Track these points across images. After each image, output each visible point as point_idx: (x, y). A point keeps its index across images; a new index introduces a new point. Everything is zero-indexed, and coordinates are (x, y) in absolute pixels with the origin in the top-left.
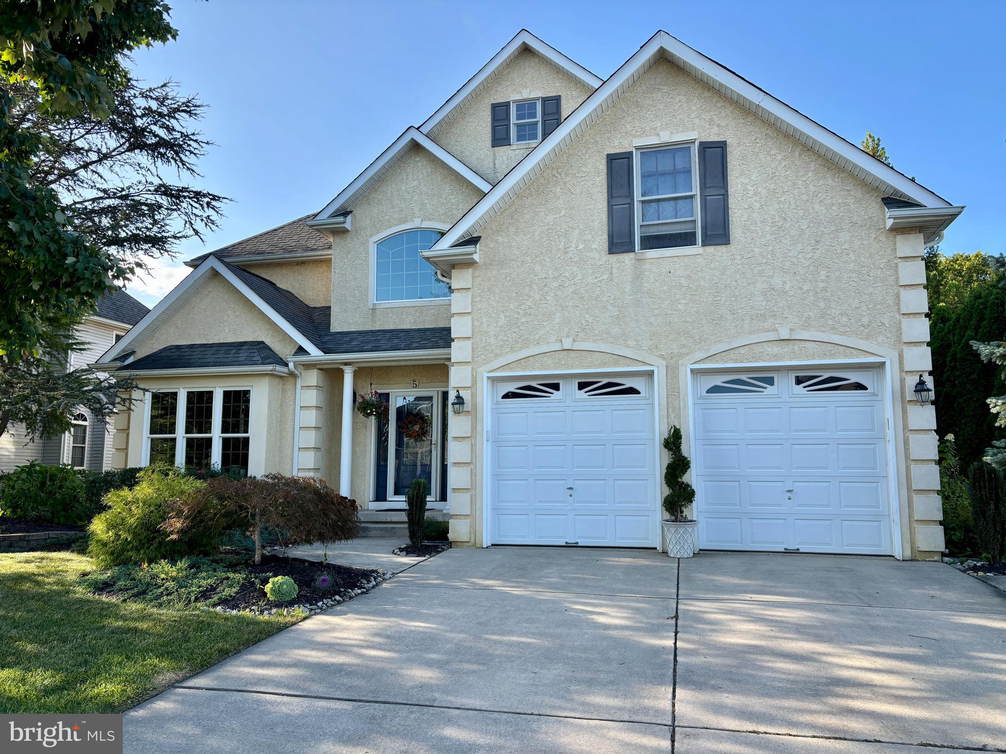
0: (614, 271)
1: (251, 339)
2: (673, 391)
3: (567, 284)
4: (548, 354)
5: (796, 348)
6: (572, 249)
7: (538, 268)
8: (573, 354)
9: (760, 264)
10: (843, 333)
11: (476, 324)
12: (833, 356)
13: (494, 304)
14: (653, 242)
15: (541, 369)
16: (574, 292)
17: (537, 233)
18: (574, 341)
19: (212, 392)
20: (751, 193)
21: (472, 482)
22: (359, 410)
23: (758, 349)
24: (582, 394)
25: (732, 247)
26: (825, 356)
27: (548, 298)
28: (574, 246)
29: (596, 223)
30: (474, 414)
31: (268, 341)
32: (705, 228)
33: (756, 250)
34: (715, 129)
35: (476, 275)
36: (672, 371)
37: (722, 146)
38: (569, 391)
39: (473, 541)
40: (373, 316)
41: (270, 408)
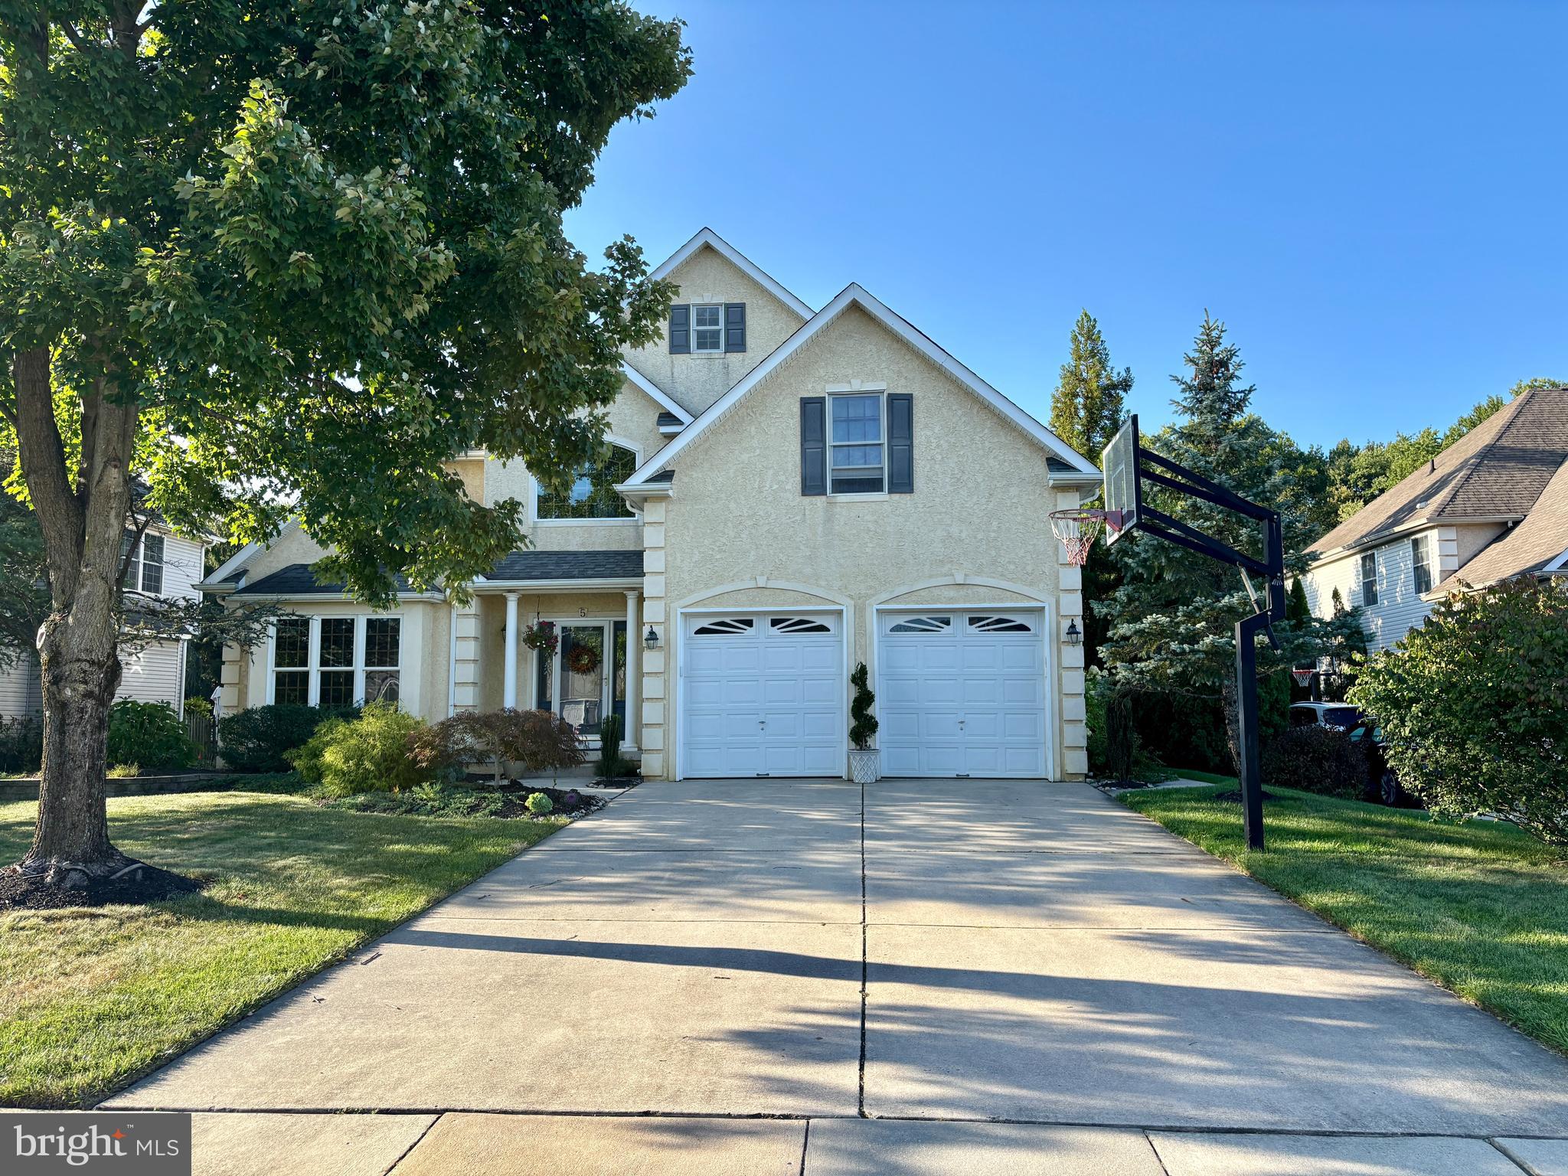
0: (807, 513)
2: (860, 630)
3: (761, 523)
4: (742, 592)
5: (970, 592)
6: (766, 489)
7: (732, 505)
8: (767, 592)
9: (940, 513)
10: (1011, 580)
11: (669, 559)
12: (1001, 600)
13: (689, 540)
14: (844, 485)
15: (735, 606)
16: (768, 531)
18: (768, 579)
20: (934, 445)
21: (665, 717)
23: (936, 592)
24: (775, 631)
25: (915, 496)
26: (994, 600)
28: (768, 486)
29: (790, 465)
30: (667, 650)
32: (891, 477)
33: (937, 499)
34: (903, 381)
36: (860, 611)
37: (908, 398)
38: (762, 628)
39: (665, 775)
40: (534, 535)
41: (424, 639)
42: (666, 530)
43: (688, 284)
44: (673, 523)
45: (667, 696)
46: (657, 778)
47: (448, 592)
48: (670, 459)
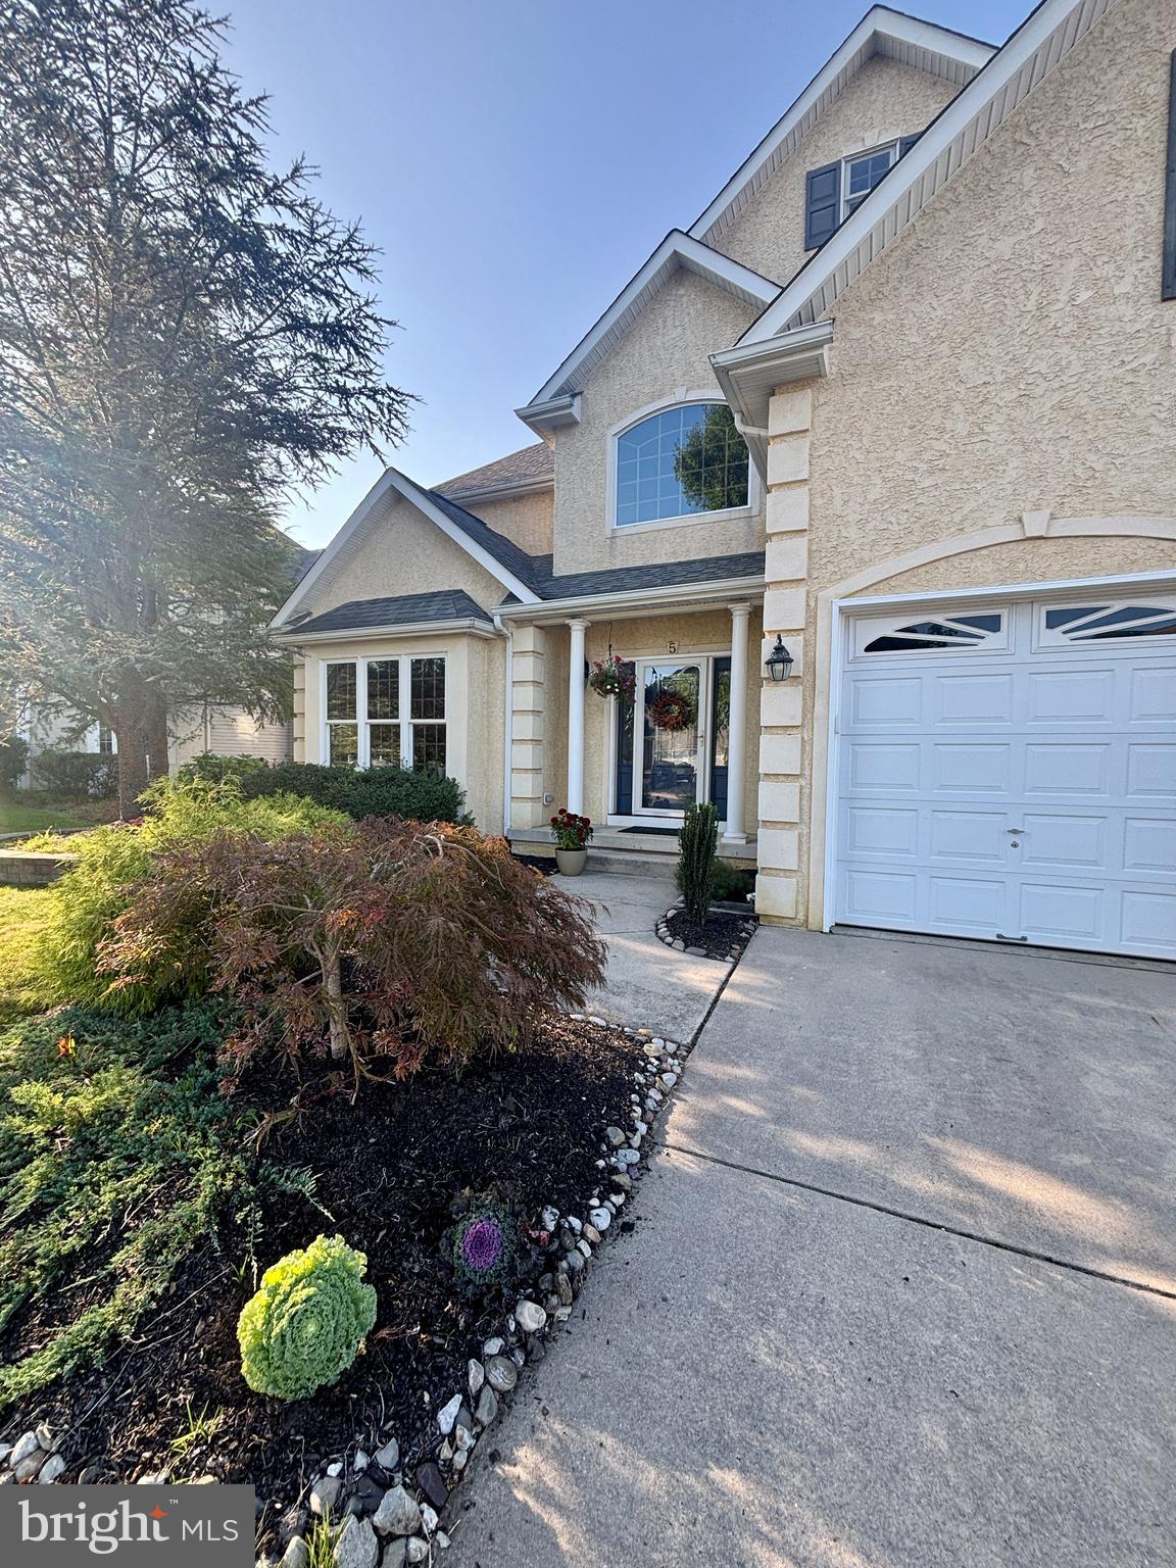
1: (447, 589)
3: (1039, 391)
4: (984, 552)
6: (1059, 306)
7: (966, 364)
8: (1047, 548)
11: (818, 502)
13: (861, 457)
15: (964, 586)
16: (1060, 407)
17: (967, 287)
18: (1053, 517)
19: (397, 662)
21: (801, 809)
22: (592, 685)
24: (1056, 637)
27: (988, 429)
28: (1064, 297)
29: (1132, 232)
30: (809, 683)
31: (468, 590)
35: (822, 401)
38: (1024, 632)
39: (801, 916)
40: (612, 548)
41: (471, 682)
42: (813, 444)
43: (838, 128)
44: (828, 428)
45: (807, 772)
46: (786, 921)
47: (497, 620)
48: (826, 282)
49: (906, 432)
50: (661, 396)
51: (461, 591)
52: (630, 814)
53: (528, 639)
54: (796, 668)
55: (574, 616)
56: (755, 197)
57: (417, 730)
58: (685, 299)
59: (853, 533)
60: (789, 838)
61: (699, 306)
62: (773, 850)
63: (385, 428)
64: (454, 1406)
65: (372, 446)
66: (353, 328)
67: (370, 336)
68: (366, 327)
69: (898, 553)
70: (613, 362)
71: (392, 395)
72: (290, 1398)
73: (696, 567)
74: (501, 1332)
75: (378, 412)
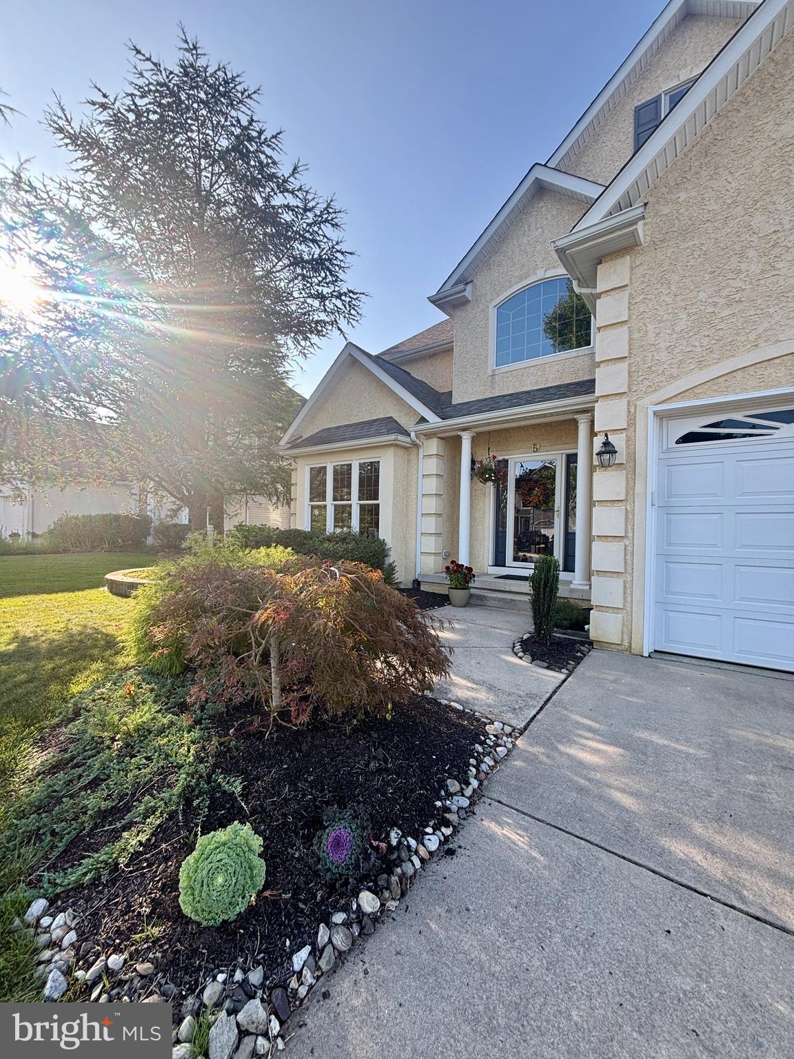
1: (382, 416)
11: (636, 336)
13: (670, 300)
17: (757, 163)
19: (350, 465)
22: (476, 475)
27: (779, 266)
30: (631, 468)
31: (396, 417)
35: (638, 263)
39: (626, 643)
40: (492, 382)
41: (395, 477)
42: (631, 294)
43: (659, 72)
44: (643, 282)
45: (630, 535)
46: (614, 646)
47: (413, 434)
48: (640, 177)
49: (707, 277)
50: (527, 276)
51: (391, 417)
52: (505, 566)
53: (433, 446)
54: (620, 458)
55: (464, 430)
56: (595, 131)
57: (362, 507)
58: (543, 209)
59: (664, 356)
60: (616, 584)
61: (554, 212)
62: (604, 593)
63: (347, 316)
64: (304, 952)
65: (339, 329)
66: (330, 260)
67: (339, 263)
68: (337, 258)
69: (701, 369)
70: (494, 258)
71: (351, 295)
72: (205, 923)
73: (551, 391)
74: (346, 909)
75: (343, 307)
